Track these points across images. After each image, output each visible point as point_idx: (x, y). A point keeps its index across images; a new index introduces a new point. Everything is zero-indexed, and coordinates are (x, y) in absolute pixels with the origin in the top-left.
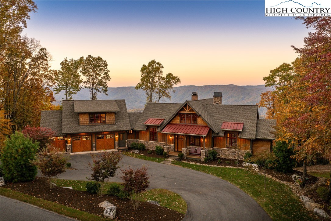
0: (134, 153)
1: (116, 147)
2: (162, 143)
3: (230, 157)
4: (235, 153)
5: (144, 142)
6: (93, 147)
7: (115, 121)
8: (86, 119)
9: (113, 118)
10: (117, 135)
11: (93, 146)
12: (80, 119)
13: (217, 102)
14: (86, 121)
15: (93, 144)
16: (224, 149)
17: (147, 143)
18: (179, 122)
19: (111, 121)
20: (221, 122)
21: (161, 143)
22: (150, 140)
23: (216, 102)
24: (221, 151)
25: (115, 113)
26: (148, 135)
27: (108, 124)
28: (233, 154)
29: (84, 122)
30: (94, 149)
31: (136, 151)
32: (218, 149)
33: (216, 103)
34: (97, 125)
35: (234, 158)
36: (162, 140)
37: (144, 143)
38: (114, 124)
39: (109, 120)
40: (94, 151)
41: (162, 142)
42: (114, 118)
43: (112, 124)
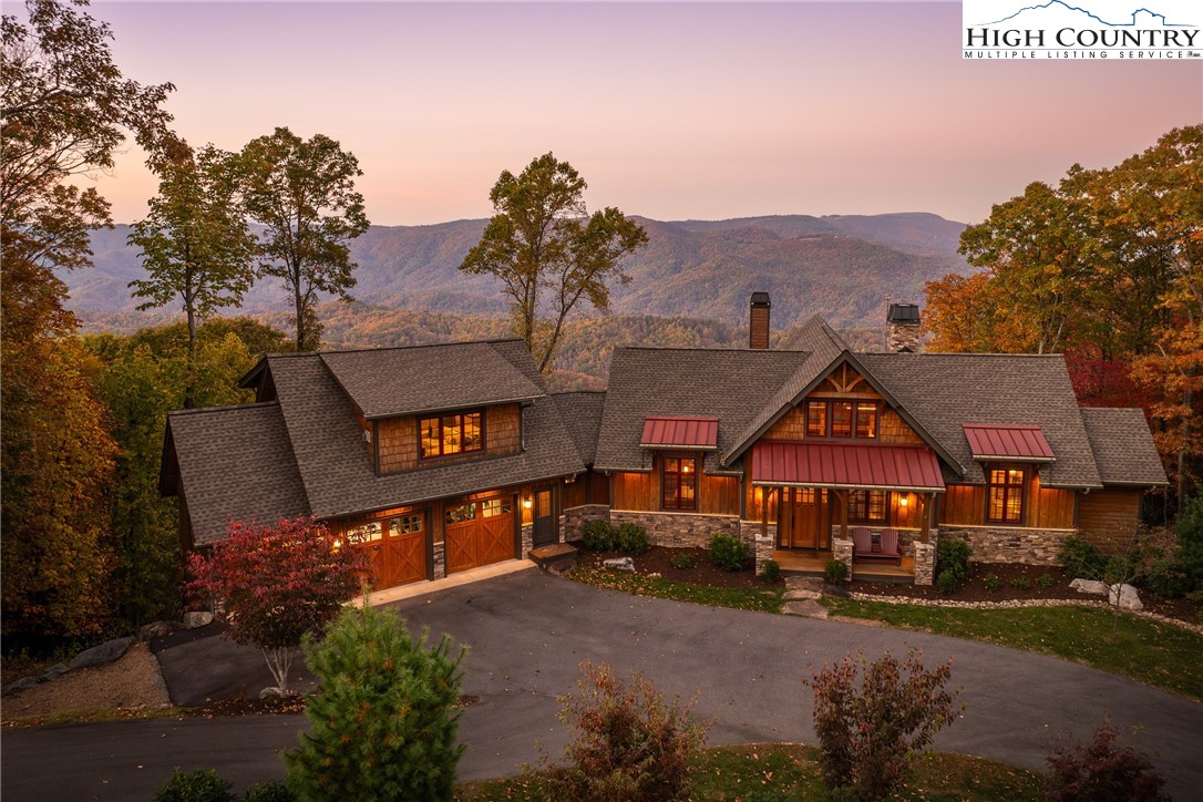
0: (614, 569)
1: (526, 550)
2: (717, 519)
3: (1000, 558)
4: (1019, 540)
5: (637, 516)
6: (436, 561)
7: (521, 440)
8: (405, 442)
9: (511, 427)
10: (527, 499)
11: (436, 557)
12: (382, 443)
13: (907, 343)
14: (404, 451)
15: (435, 550)
16: (975, 530)
17: (651, 519)
18: (802, 436)
19: (503, 443)
20: (954, 426)
21: (711, 519)
22: (664, 507)
23: (901, 342)
24: (966, 537)
25: (519, 407)
26: (652, 489)
27: (493, 456)
28: (1011, 545)
29: (398, 458)
30: (439, 568)
31: (622, 561)
32: (951, 529)
33: (901, 347)
34: (451, 465)
35: (1015, 561)
36: (716, 505)
37: (634, 521)
38: (515, 453)
39: (497, 439)
40: (438, 577)
41: (720, 512)
42: (517, 426)
43: (507, 454)
